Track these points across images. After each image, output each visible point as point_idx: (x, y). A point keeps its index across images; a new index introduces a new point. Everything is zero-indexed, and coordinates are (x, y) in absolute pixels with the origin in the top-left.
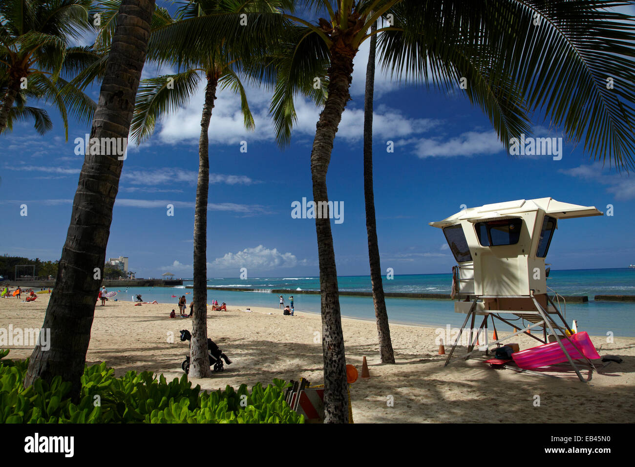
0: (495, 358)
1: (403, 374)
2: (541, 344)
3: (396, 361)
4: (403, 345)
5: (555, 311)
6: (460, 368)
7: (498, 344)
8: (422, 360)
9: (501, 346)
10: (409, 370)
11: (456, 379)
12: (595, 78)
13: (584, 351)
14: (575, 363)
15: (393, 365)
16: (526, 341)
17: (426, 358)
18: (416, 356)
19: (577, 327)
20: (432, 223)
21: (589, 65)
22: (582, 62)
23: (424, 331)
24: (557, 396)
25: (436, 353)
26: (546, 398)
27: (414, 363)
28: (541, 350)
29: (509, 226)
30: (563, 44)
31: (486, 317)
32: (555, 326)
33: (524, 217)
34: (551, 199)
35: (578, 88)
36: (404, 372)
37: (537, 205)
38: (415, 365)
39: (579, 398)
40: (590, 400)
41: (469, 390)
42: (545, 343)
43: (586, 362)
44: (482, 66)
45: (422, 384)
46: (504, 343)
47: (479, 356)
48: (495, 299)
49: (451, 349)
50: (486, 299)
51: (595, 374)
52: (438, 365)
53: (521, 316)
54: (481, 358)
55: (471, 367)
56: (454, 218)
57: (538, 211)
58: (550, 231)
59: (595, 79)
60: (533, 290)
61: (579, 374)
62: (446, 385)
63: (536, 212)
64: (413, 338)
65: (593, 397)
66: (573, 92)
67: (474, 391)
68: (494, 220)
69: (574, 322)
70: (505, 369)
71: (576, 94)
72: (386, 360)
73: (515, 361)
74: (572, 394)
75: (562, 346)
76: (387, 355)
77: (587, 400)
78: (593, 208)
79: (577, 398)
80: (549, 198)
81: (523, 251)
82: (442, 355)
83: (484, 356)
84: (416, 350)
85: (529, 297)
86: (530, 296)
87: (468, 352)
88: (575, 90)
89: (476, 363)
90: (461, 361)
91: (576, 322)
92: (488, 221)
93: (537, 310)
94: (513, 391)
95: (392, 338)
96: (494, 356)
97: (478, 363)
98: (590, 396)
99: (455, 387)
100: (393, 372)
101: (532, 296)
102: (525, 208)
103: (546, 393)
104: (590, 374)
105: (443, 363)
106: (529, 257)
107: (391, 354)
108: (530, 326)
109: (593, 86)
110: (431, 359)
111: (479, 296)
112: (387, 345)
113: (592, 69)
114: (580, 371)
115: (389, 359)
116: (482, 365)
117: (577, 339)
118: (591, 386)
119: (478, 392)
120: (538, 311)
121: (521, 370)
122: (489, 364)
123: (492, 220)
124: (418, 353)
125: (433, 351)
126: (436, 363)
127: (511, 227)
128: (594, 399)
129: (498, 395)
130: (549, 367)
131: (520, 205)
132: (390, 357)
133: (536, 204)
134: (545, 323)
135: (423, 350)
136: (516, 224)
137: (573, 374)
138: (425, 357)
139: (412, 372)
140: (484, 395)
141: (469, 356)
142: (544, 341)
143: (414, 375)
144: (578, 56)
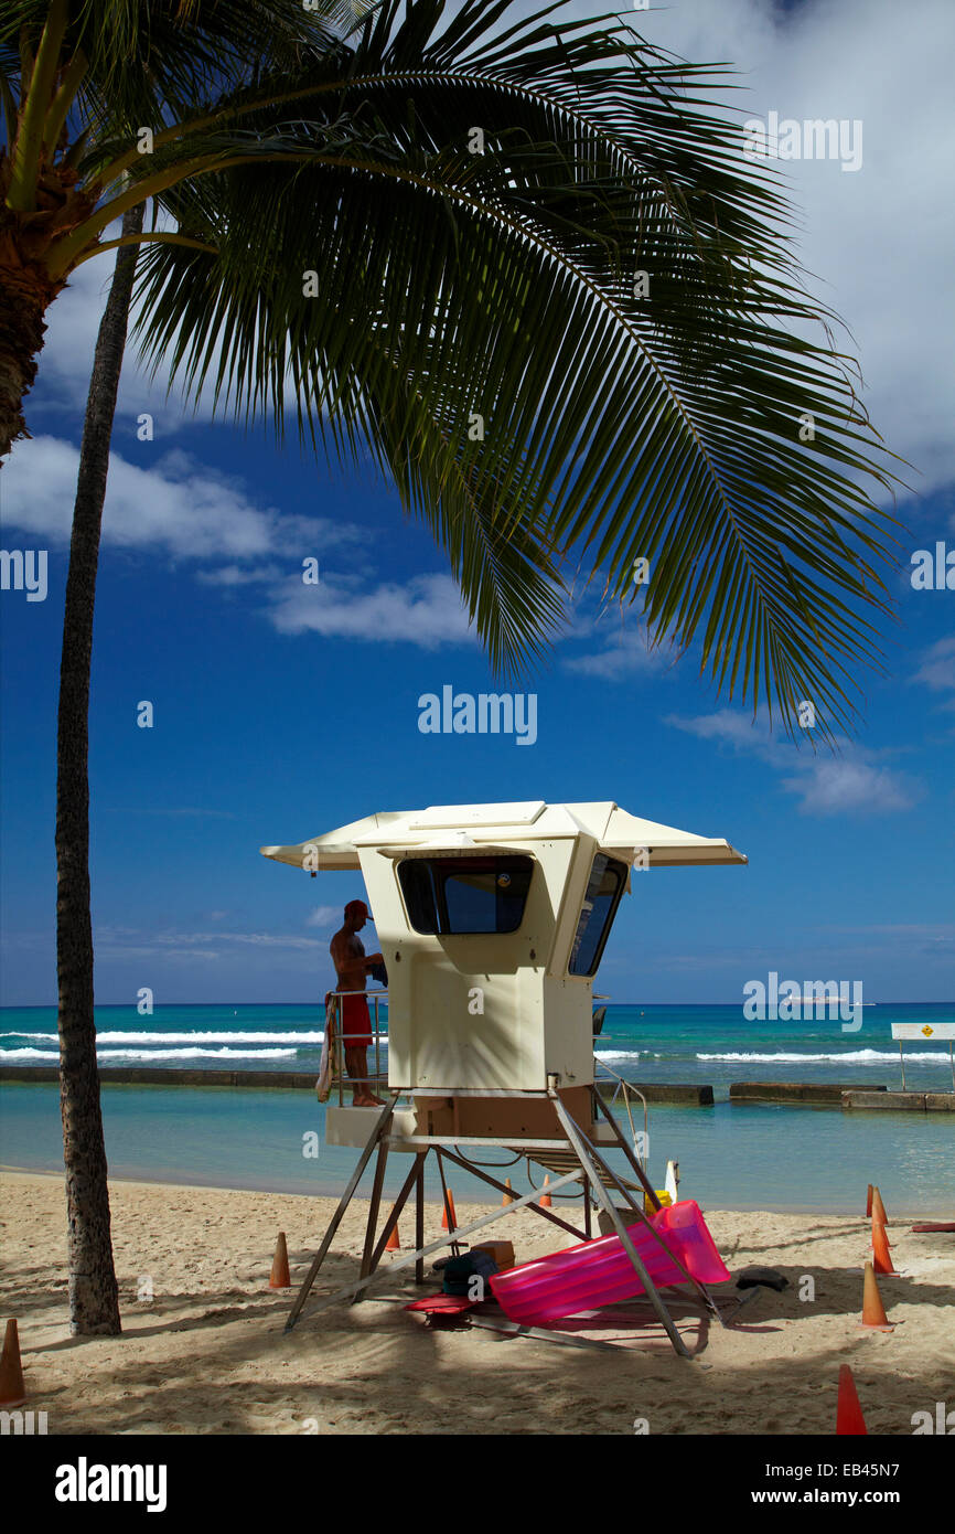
0: (442, 1292)
1: (145, 1372)
2: (574, 1241)
3: (126, 1324)
4: (155, 1260)
5: (615, 1138)
6: (330, 1336)
7: (454, 1244)
8: (214, 1313)
9: (463, 1251)
10: (166, 1355)
11: (317, 1373)
12: (727, 491)
13: (688, 1259)
14: (663, 1297)
15: (114, 1343)
16: (535, 1231)
17: (228, 1306)
18: (194, 1300)
19: (677, 1182)
20: (272, 850)
21: (713, 456)
22: (696, 444)
23: (230, 1205)
24: (612, 1410)
25: (261, 1285)
26: (579, 1420)
27: (183, 1326)
28: (574, 1262)
29: (498, 878)
30: (653, 389)
31: (421, 1157)
32: (611, 1181)
33: (540, 853)
34: (615, 808)
35: (683, 511)
36: (149, 1364)
37: (576, 821)
38: (187, 1335)
39: (671, 1409)
40: (699, 1415)
41: (357, 1411)
42: (586, 1237)
43: (694, 1293)
44: (444, 404)
45: (206, 1405)
46: (474, 1239)
47: (392, 1288)
48: (450, 1100)
49: (309, 1265)
50: (418, 1099)
51: (717, 1330)
52: (264, 1326)
53: (521, 1152)
54: (399, 1294)
55: (364, 1329)
56: (342, 838)
57: (578, 839)
58: (611, 897)
59: (726, 495)
60: (555, 1075)
61: (672, 1334)
62: (281, 1402)
63: (573, 841)
64: (193, 1230)
65: (707, 1404)
66: (669, 522)
67: (371, 1414)
68: (456, 855)
69: (670, 1166)
70: (469, 1327)
71: (678, 526)
72: (91, 1324)
73: (501, 1300)
74: (654, 1400)
75: (630, 1248)
76: (94, 1304)
77: (690, 1414)
78: (722, 842)
79: (663, 1411)
80: (610, 804)
81: (533, 955)
82: (280, 1291)
83: (410, 1288)
84: (196, 1277)
85: (542, 1096)
86: (545, 1091)
87: (362, 1277)
88: (675, 513)
89: (384, 1313)
90: (339, 1308)
91: (675, 1167)
92: (437, 856)
93: (565, 1137)
94: (489, 1404)
95: (117, 1238)
96: (436, 1284)
97: (391, 1312)
98: (701, 1401)
99: (312, 1404)
100: (110, 1370)
101: (553, 1093)
102: (543, 827)
103: (584, 1402)
104: (703, 1331)
105: (279, 1318)
106: (547, 973)
107: (108, 1299)
108: (549, 1182)
109: (721, 513)
110: (243, 1306)
111: (400, 1089)
112: (98, 1269)
113: (720, 468)
114: (677, 1324)
115: (101, 1318)
116: (398, 1321)
117: (673, 1224)
118: (704, 1368)
119: (383, 1415)
120: (568, 1139)
121: (514, 1328)
122: (422, 1317)
123: (450, 855)
124: (203, 1289)
125: (251, 1279)
126: (258, 1319)
127: (504, 880)
128: (709, 1410)
129: (445, 1420)
130: (595, 1313)
131: (530, 817)
132: (106, 1311)
133: (572, 816)
134: (586, 1177)
135: (221, 1277)
136: (516, 870)
137: (656, 1335)
138: (224, 1301)
139: (176, 1362)
140: (399, 1425)
141: (363, 1290)
142: (584, 1232)
143: (182, 1374)
144: (686, 427)
